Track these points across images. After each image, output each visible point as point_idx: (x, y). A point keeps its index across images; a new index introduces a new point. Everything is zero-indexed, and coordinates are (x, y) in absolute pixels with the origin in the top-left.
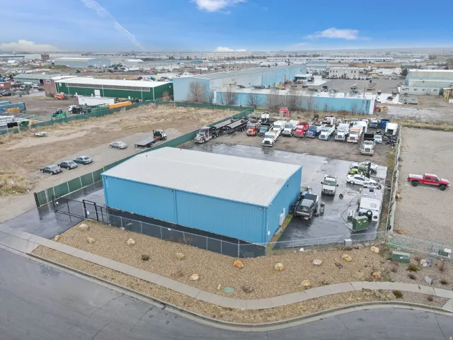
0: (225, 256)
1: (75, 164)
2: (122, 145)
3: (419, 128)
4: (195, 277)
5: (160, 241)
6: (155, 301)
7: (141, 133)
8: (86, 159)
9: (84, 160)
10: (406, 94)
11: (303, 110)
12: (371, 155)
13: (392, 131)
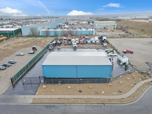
0: (103, 84)
1: (10, 64)
2: (22, 54)
3: (109, 38)
4: (103, 92)
5: (78, 84)
6: (99, 104)
7: (23, 49)
8: (13, 61)
9: (13, 62)
10: (96, 29)
11: (74, 35)
12: (107, 47)
13: (105, 39)
